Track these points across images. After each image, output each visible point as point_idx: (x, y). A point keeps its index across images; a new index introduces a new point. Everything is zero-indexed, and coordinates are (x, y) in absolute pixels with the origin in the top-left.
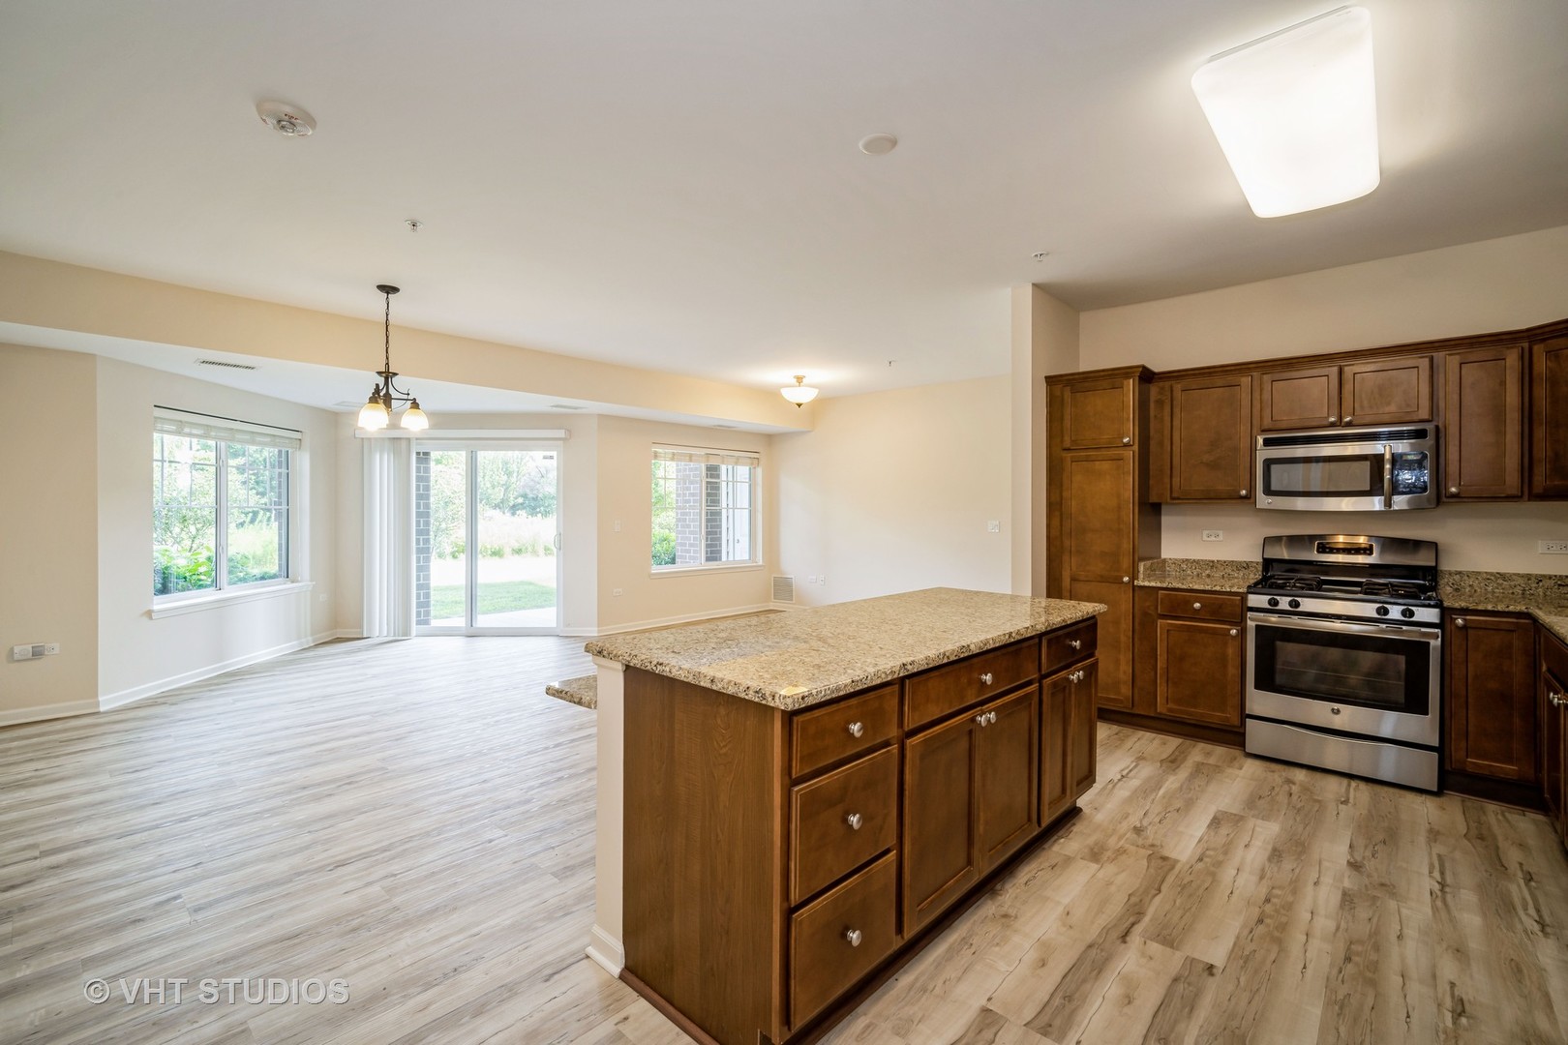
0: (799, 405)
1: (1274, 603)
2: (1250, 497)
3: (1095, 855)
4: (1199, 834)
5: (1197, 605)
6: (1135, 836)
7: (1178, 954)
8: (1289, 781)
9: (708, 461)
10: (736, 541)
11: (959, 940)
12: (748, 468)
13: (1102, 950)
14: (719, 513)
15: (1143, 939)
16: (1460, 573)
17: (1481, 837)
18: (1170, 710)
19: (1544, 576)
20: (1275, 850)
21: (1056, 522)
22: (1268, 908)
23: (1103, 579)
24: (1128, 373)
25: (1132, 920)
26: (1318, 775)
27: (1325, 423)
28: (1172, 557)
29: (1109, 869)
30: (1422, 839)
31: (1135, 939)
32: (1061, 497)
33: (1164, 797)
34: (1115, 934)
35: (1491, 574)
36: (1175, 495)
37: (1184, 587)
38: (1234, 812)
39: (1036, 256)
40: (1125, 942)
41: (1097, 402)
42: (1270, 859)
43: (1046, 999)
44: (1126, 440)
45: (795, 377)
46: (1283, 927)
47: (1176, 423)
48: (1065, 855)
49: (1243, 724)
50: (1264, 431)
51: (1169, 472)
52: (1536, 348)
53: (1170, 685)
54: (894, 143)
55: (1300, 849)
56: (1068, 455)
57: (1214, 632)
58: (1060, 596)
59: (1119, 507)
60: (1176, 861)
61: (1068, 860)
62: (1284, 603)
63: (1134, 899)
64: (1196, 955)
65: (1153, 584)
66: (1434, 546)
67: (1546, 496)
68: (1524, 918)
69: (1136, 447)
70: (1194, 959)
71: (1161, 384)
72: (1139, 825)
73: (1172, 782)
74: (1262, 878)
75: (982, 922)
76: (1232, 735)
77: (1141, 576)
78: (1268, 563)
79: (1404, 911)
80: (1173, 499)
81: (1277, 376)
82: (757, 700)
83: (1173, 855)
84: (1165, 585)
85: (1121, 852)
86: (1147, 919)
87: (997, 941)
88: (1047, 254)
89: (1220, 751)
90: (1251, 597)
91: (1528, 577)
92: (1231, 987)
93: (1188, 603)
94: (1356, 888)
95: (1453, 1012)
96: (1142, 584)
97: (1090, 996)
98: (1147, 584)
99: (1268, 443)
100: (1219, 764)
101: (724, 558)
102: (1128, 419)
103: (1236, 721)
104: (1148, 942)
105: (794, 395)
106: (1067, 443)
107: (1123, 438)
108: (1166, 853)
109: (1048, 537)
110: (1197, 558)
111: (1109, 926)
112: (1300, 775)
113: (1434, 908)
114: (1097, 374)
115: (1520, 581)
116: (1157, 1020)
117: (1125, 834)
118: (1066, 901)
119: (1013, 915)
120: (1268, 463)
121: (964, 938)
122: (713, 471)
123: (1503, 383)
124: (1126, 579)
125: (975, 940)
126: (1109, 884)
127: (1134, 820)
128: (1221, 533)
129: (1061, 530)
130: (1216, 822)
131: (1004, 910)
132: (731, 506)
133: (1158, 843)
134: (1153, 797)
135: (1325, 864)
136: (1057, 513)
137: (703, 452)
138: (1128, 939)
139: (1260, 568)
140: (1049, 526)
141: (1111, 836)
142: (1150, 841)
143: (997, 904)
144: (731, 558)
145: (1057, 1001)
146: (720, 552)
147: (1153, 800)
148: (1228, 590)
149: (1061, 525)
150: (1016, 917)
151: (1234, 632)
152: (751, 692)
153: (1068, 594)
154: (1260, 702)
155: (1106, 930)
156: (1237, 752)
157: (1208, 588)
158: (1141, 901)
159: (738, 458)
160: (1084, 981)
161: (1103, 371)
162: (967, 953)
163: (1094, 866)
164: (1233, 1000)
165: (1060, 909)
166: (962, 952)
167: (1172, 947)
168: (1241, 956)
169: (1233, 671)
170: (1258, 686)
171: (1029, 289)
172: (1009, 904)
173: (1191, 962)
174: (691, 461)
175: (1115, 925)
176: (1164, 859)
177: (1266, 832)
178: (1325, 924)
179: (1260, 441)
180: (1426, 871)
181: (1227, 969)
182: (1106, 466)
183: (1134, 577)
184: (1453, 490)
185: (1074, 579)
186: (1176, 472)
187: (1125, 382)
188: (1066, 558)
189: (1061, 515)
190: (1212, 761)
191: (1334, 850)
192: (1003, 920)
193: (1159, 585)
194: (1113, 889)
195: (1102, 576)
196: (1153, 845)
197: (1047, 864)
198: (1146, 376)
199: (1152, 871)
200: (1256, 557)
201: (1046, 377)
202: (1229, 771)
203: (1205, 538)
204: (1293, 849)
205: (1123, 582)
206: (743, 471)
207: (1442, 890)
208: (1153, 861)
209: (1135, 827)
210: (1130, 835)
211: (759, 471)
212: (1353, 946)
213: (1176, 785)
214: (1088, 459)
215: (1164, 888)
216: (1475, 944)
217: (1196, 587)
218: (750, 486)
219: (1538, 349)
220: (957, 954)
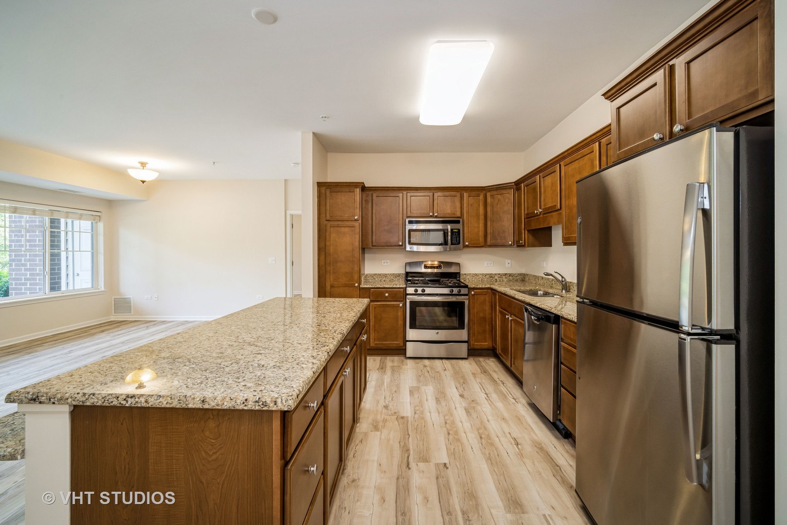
0: (143, 182)
1: (416, 291)
2: (403, 246)
3: (376, 428)
4: (408, 401)
5: (387, 295)
6: (386, 410)
7: (431, 464)
8: (425, 366)
9: (52, 215)
10: (76, 274)
11: (338, 509)
12: (90, 222)
13: (403, 478)
14: (59, 255)
15: (415, 463)
16: (465, 274)
17: (485, 372)
18: (376, 344)
19: (486, 274)
20: (436, 398)
21: (323, 257)
22: (448, 426)
23: (346, 285)
24: (356, 185)
25: (406, 455)
26: (432, 361)
27: (428, 215)
28: (370, 273)
29: (385, 432)
30: (472, 378)
31: (413, 465)
32: (325, 245)
33: (387, 387)
34: (404, 466)
35: (474, 274)
36: (374, 244)
37: (381, 286)
38: (415, 386)
39: (323, 117)
40: (410, 469)
41: (342, 198)
42: (437, 403)
43: (395, 521)
44: (356, 218)
45: (139, 162)
46: (456, 433)
47: (374, 211)
48: (363, 432)
49: (405, 345)
50: (408, 217)
51: (371, 234)
52: (488, 193)
53: (376, 332)
54: (275, 19)
55: (443, 395)
56: (329, 224)
57: (393, 306)
58: (325, 296)
59: (353, 250)
60: (407, 417)
61: (366, 434)
62: (420, 291)
63: (402, 444)
64: (438, 461)
65: (368, 286)
66: (458, 264)
67: (490, 246)
68: (509, 398)
69: (360, 221)
70: (438, 464)
71: (367, 192)
72: (385, 405)
73: (387, 378)
74: (439, 413)
75: (344, 491)
76: (400, 351)
77: (362, 283)
78: (407, 274)
79: (484, 409)
80: (373, 246)
81: (412, 194)
82: (257, 408)
83: (405, 415)
84: (373, 286)
85: (385, 421)
86: (412, 452)
87: (356, 498)
88: (328, 118)
89: (396, 359)
90: (408, 289)
91: (483, 274)
92: (456, 471)
93: (383, 294)
94: (467, 406)
95: (515, 445)
96: (364, 286)
97: (411, 507)
98: (366, 286)
99: (410, 222)
100: (399, 365)
101: (63, 288)
102: (357, 208)
103: (402, 344)
104: (418, 464)
105: (138, 174)
106: (328, 218)
107: (354, 216)
108: (402, 415)
109: (319, 266)
110: (380, 273)
111: (400, 463)
112: (427, 362)
113: (490, 405)
114: (342, 184)
115: (481, 276)
116: (442, 504)
117: (382, 411)
118: (376, 458)
119: (357, 478)
120: (410, 231)
121: (340, 506)
122: (54, 223)
123: (479, 205)
124: (356, 285)
125: (346, 504)
126: (389, 440)
127: (382, 403)
128: (388, 261)
129: (325, 262)
130: (411, 393)
131: (351, 478)
132: (70, 249)
133: (396, 411)
134: (383, 389)
135: (454, 399)
136: (323, 253)
137: (46, 208)
138: (410, 466)
139: (404, 276)
140: (319, 260)
141: (377, 414)
142: (393, 412)
143: (346, 476)
144: (71, 287)
145: (400, 519)
146: (59, 283)
147: (384, 390)
148: (399, 286)
149: (325, 260)
150: (359, 479)
151: (401, 305)
152: (250, 403)
153: (329, 294)
154: (412, 334)
155: (400, 466)
156: (402, 358)
157: (391, 286)
158: (405, 444)
159: (81, 215)
160: (405, 500)
161: (346, 183)
162: (345, 514)
163: (378, 433)
164: (460, 476)
165: (375, 464)
166: (343, 516)
167: (427, 462)
168: (452, 454)
169: (401, 322)
170: (411, 327)
171: (311, 135)
172: (352, 472)
173: (437, 465)
174: (34, 214)
175: (402, 462)
176: (403, 418)
177: (429, 391)
178: (467, 425)
179: (407, 220)
180: (480, 390)
181: (451, 463)
182: (346, 230)
183: (360, 284)
184: (467, 243)
185: (332, 286)
186: (374, 234)
187: (355, 190)
188: (328, 276)
189: (325, 254)
190: (396, 364)
191: (452, 391)
192: (354, 483)
193: (371, 286)
194: (391, 442)
195: (345, 284)
196: (395, 413)
197: (358, 441)
198: (364, 188)
199: (401, 426)
200: (403, 272)
201: (318, 183)
202: (403, 367)
203: (383, 264)
204: (441, 396)
205: (355, 286)
206: (86, 225)
207: (487, 396)
208: (399, 421)
209: (384, 406)
210: (384, 411)
211: (101, 226)
212: (480, 431)
213: (389, 380)
214: (338, 226)
215: (410, 433)
216: (506, 415)
217: (386, 286)
218: (92, 235)
219: (488, 194)
220: (341, 518)
